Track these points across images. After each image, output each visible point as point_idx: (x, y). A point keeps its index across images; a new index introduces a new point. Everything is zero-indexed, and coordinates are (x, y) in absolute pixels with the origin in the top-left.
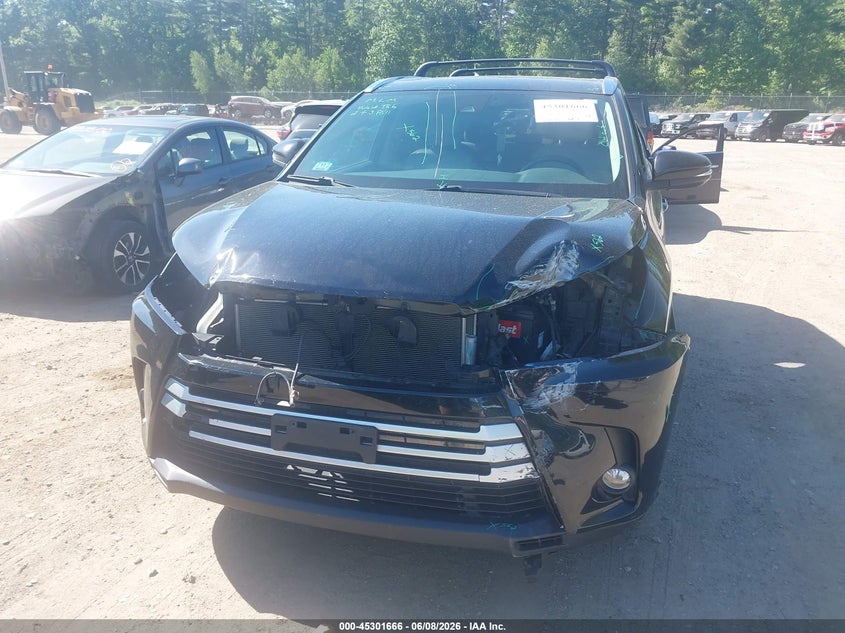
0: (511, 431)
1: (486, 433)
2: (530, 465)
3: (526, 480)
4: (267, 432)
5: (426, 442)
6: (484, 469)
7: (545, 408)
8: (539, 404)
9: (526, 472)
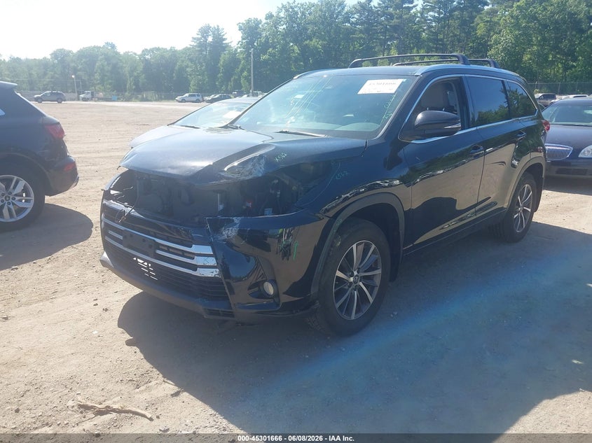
0: (208, 250)
1: (195, 249)
2: (218, 270)
3: (215, 278)
4: (121, 237)
5: (176, 252)
6: (194, 267)
7: (224, 240)
8: (223, 238)
9: (215, 273)
